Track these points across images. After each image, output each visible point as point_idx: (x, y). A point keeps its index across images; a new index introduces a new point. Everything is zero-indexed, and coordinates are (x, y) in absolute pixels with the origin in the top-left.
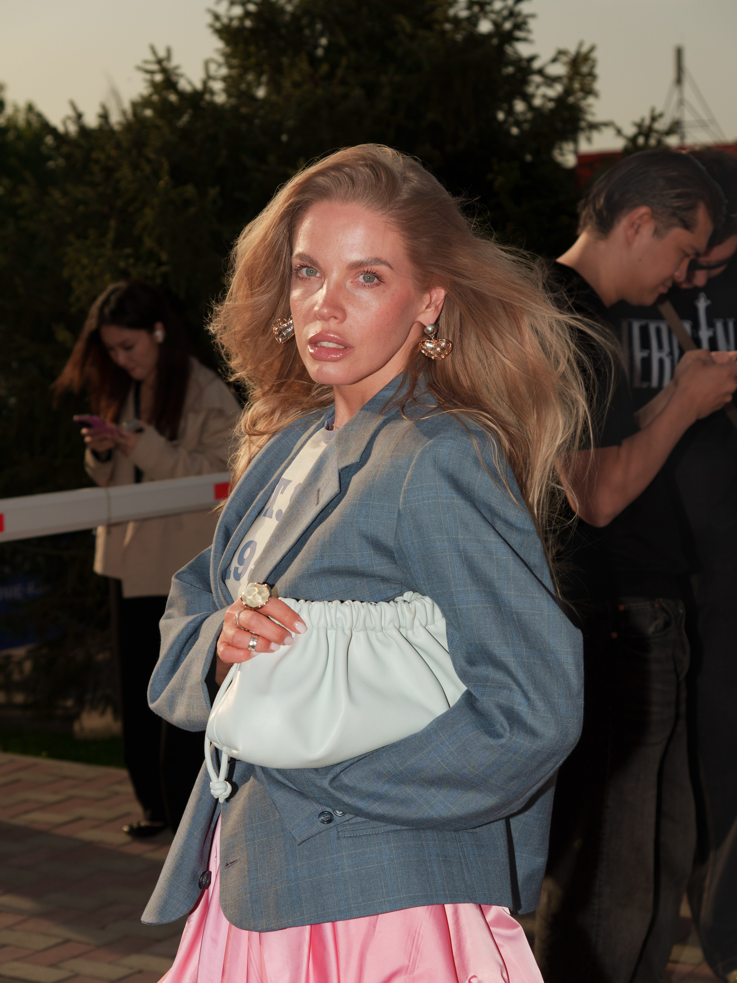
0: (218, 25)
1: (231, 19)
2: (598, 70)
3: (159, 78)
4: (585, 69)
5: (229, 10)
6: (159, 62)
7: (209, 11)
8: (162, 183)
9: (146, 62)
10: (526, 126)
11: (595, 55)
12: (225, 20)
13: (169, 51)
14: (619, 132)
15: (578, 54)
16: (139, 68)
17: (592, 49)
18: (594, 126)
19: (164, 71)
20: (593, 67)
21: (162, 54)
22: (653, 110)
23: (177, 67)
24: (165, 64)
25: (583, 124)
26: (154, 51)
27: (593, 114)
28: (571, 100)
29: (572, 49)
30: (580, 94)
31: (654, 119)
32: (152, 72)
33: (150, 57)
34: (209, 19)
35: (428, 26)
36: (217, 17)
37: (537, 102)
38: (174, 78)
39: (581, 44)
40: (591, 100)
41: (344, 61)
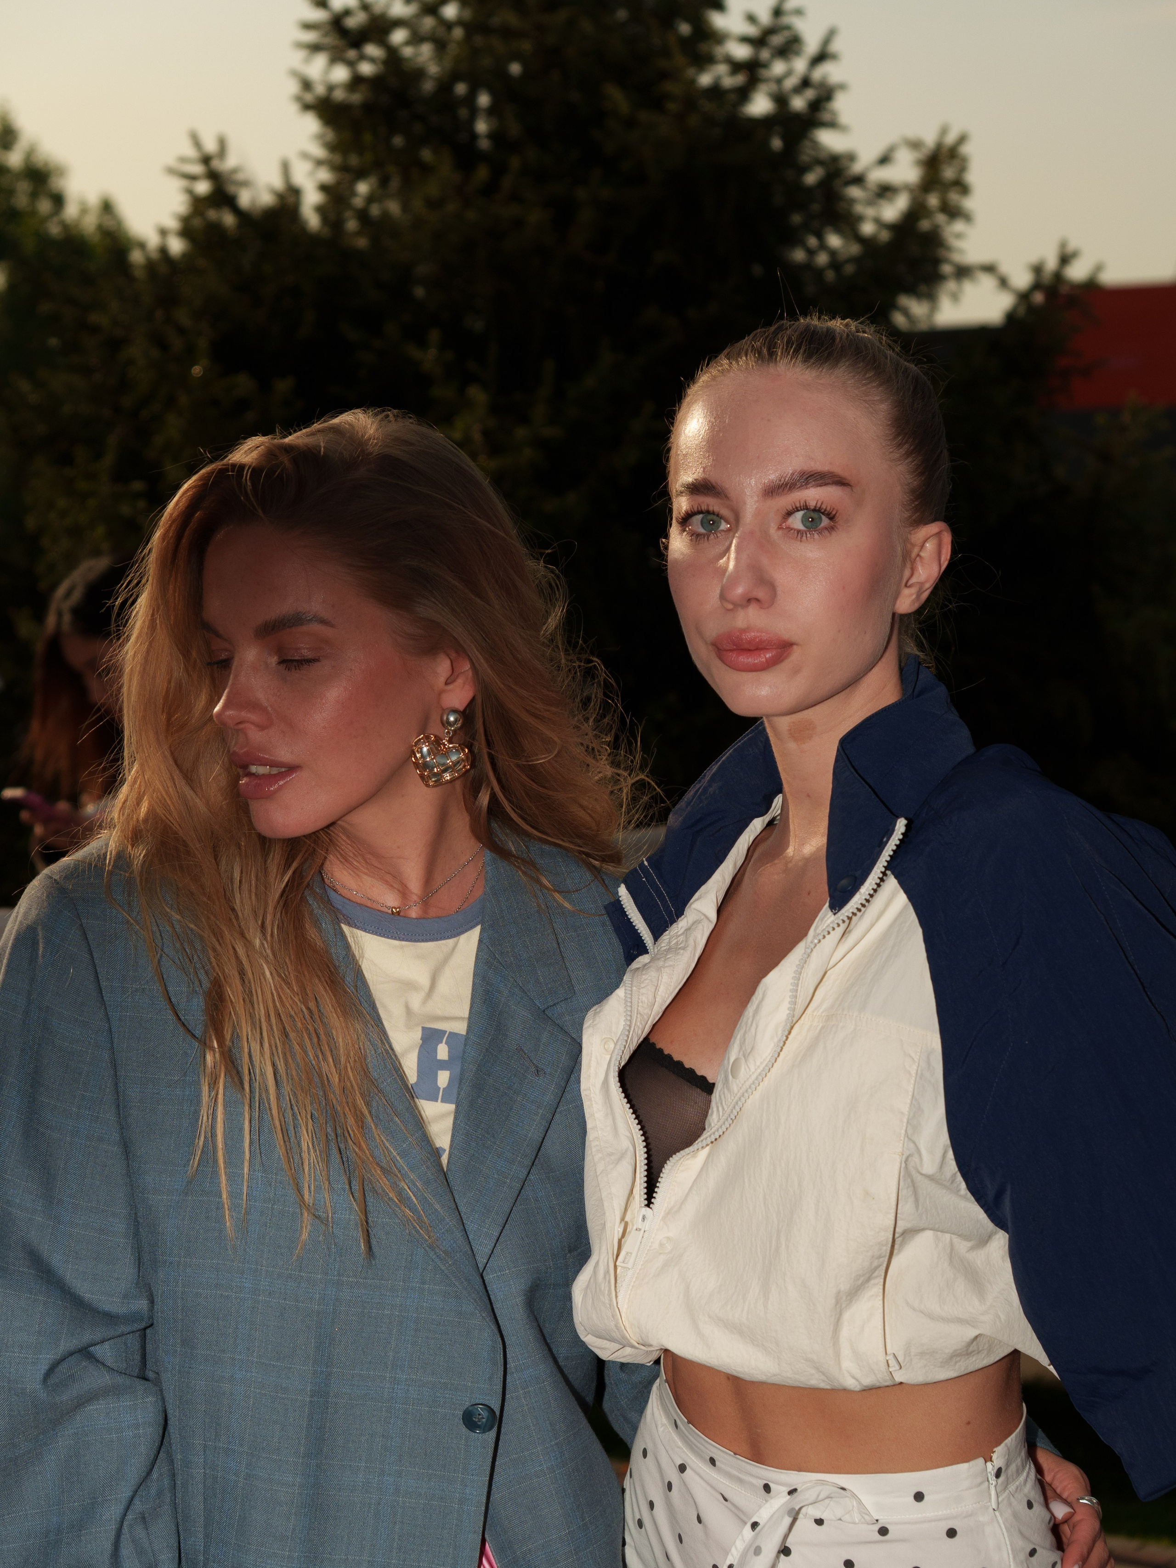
0: (309, 98)
1: (331, 88)
2: (973, 177)
3: (203, 187)
4: (948, 173)
5: (327, 71)
6: (206, 160)
7: (295, 73)
8: (197, 370)
9: (183, 160)
10: (849, 269)
11: (967, 149)
12: (320, 90)
13: (222, 144)
14: (1003, 283)
15: (939, 146)
16: (171, 171)
17: (962, 139)
18: (963, 272)
19: (213, 176)
20: (963, 169)
21: (210, 146)
22: (1063, 245)
23: (235, 171)
24: (216, 164)
25: (947, 269)
26: (196, 141)
27: (961, 251)
28: (925, 225)
29: (930, 139)
30: (941, 218)
31: (1065, 259)
32: (193, 178)
33: (190, 152)
34: (293, 87)
35: (657, 103)
36: (307, 85)
37: (867, 229)
38: (231, 189)
39: (944, 131)
40: (959, 226)
41: (515, 162)
